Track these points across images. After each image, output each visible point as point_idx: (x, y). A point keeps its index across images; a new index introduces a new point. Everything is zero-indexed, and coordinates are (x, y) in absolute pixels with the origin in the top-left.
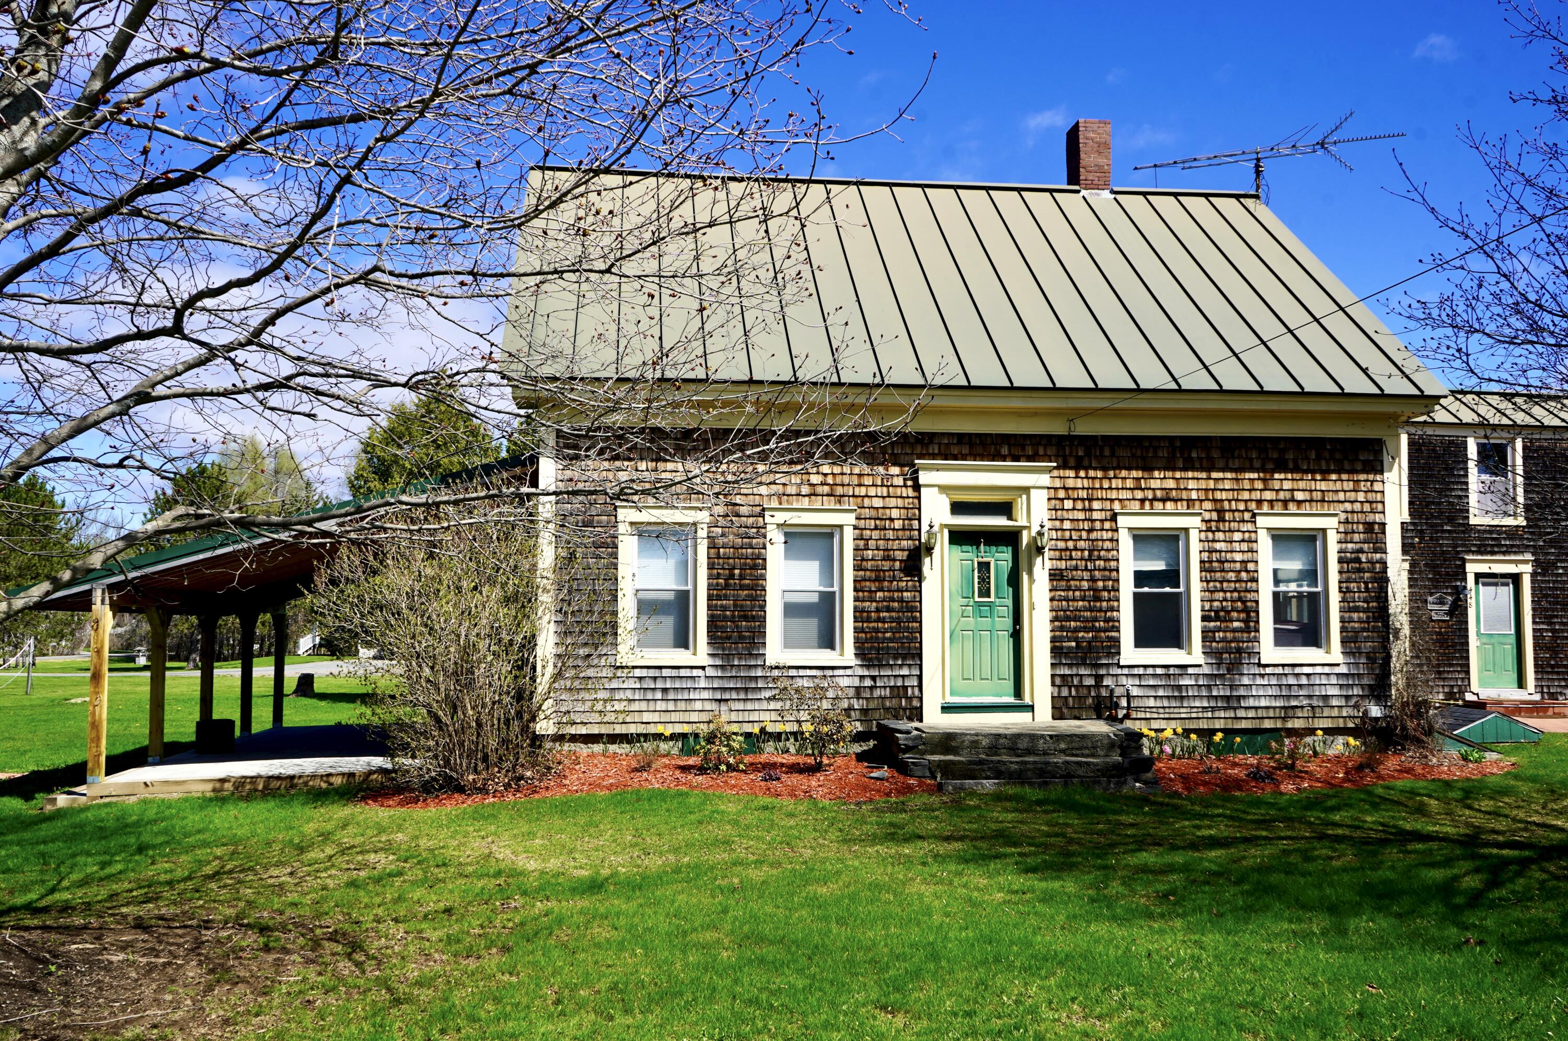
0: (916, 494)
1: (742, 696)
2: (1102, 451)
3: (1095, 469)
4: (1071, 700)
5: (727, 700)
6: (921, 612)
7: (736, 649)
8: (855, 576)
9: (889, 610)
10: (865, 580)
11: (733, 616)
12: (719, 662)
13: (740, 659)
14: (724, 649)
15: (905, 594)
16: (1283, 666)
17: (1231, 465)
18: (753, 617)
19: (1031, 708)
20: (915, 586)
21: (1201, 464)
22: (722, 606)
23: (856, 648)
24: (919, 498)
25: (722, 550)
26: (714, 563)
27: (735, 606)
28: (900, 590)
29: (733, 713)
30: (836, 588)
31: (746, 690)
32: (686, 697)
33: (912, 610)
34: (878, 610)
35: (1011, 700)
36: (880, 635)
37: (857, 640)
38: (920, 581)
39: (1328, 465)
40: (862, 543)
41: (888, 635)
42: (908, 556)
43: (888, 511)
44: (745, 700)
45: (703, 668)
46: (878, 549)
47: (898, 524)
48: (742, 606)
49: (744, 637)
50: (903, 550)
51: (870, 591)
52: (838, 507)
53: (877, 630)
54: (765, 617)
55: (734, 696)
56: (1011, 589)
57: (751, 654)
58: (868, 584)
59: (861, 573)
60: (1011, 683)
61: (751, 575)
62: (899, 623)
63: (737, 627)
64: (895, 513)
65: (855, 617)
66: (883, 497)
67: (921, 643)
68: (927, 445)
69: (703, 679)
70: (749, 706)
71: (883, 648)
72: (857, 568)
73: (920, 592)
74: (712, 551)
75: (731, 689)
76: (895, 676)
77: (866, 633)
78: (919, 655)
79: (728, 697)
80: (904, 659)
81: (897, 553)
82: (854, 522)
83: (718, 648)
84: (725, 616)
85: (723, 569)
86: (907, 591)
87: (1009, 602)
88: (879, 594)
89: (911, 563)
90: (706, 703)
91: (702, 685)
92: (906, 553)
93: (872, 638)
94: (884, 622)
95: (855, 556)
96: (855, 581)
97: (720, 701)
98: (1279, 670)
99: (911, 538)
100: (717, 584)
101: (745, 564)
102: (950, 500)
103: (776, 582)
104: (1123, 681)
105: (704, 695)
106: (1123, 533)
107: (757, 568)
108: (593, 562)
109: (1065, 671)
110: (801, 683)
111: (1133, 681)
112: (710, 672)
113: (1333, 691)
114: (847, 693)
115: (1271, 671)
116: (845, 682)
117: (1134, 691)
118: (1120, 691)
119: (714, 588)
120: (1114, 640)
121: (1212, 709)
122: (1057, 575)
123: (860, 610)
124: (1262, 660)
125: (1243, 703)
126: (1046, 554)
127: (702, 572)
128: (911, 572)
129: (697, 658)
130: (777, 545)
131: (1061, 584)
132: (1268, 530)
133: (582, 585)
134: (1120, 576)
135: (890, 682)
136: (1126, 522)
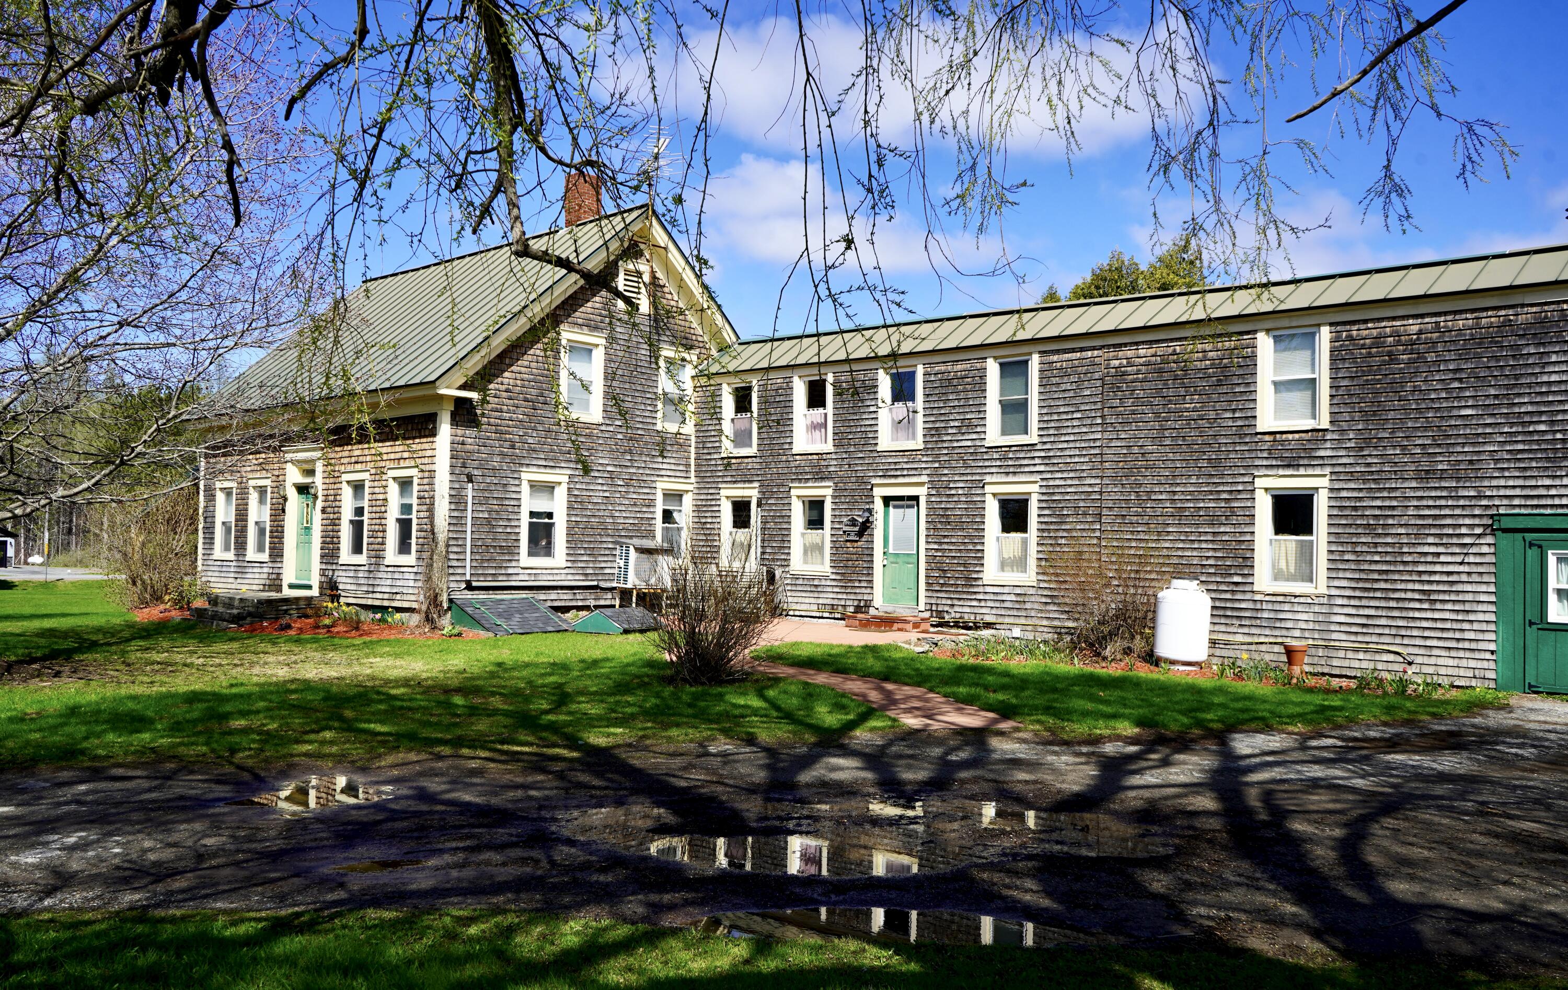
3: (337, 446)
4: (324, 583)
15: (282, 523)
16: (394, 566)
17: (381, 438)
21: (371, 439)
24: (287, 469)
38: (285, 516)
46: (276, 498)
64: (281, 478)
68: (289, 439)
73: (285, 521)
88: (276, 523)
98: (393, 569)
102: (299, 469)
103: (253, 517)
104: (341, 573)
105: (232, 575)
106: (345, 484)
107: (247, 510)
108: (211, 509)
109: (324, 567)
110: (255, 570)
111: (344, 574)
112: (234, 564)
113: (411, 583)
114: (265, 576)
115: (390, 569)
116: (266, 570)
117: (344, 580)
118: (339, 580)
119: (237, 520)
120: (338, 549)
121: (368, 592)
122: (324, 511)
123: (271, 532)
124: (387, 562)
125: (379, 589)
126: (320, 498)
127: (234, 512)
128: (284, 511)
129: (231, 555)
130: (253, 497)
131: (325, 516)
132: (394, 479)
133: (209, 520)
134: (342, 510)
135: (276, 571)
136: (345, 477)
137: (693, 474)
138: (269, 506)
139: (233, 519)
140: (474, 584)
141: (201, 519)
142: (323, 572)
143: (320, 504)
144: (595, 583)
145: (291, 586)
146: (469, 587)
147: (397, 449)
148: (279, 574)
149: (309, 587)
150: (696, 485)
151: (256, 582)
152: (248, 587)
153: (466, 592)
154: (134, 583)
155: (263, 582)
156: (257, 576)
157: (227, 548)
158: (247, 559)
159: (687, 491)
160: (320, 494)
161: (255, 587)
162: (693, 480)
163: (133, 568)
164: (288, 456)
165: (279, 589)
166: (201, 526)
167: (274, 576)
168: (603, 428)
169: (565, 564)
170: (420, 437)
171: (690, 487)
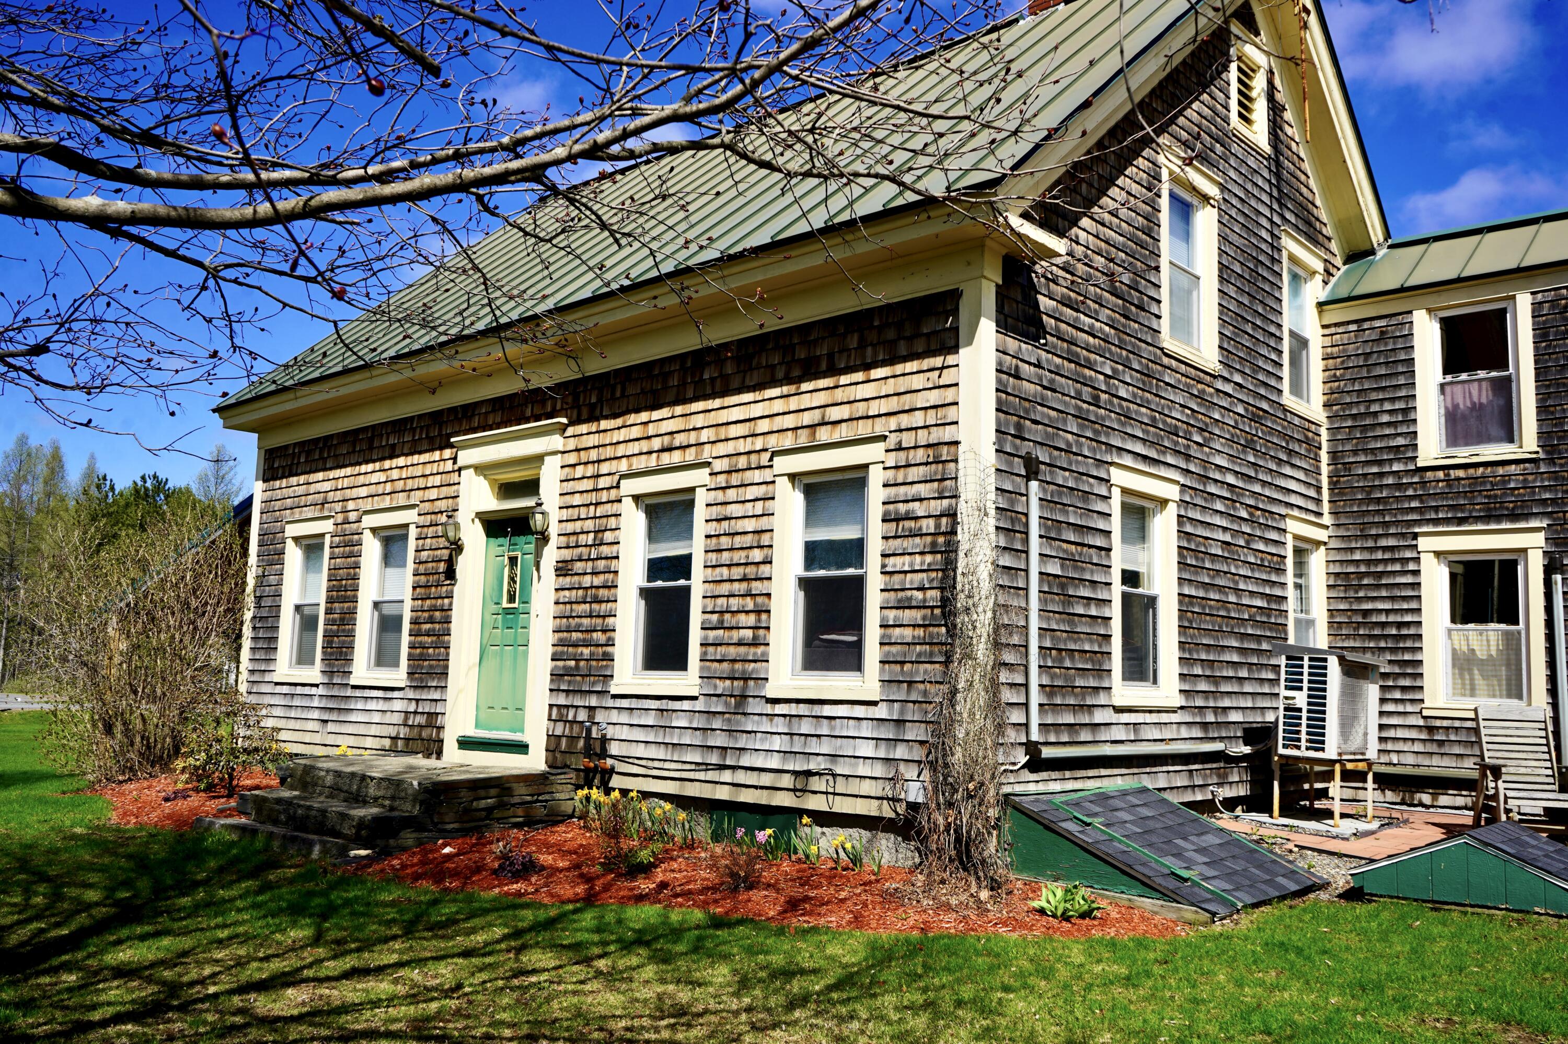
1: (336, 717)
2: (613, 393)
4: (564, 740)
5: (327, 721)
7: (337, 666)
8: (413, 582)
9: (432, 620)
10: (420, 587)
12: (326, 680)
13: (338, 677)
14: (330, 666)
15: (445, 601)
16: (798, 701)
17: (748, 382)
18: (349, 631)
19: (525, 747)
20: (452, 591)
21: (713, 387)
23: (409, 666)
28: (441, 597)
31: (339, 710)
32: (306, 716)
33: (448, 620)
34: (425, 621)
36: (425, 650)
37: (410, 657)
39: (875, 354)
40: (421, 543)
41: (430, 651)
43: (439, 503)
44: (337, 722)
45: (317, 686)
46: (430, 549)
49: (342, 653)
51: (422, 599)
52: (407, 503)
53: (423, 645)
55: (331, 717)
57: (344, 672)
58: (421, 590)
59: (418, 578)
61: (351, 585)
62: (438, 637)
63: (339, 642)
64: (444, 505)
65: (410, 630)
66: (438, 487)
67: (450, 661)
68: (470, 419)
69: (316, 698)
70: (339, 728)
71: (425, 667)
72: (415, 573)
73: (454, 598)
75: (330, 709)
76: (431, 701)
77: (416, 648)
78: (448, 675)
79: (328, 718)
80: (439, 680)
81: (443, 552)
82: (417, 519)
83: (327, 665)
86: (446, 597)
88: (428, 603)
89: (451, 563)
90: (315, 723)
92: (449, 552)
93: (420, 654)
94: (428, 635)
96: (413, 588)
98: (792, 709)
102: (492, 482)
103: (368, 592)
104: (614, 717)
105: (316, 715)
106: (628, 503)
107: (355, 578)
108: (273, 579)
109: (562, 700)
110: (372, 705)
111: (624, 718)
112: (321, 691)
113: (867, 749)
114: (397, 718)
115: (780, 709)
116: (398, 705)
117: (625, 733)
118: (610, 732)
119: (330, 600)
120: (609, 658)
121: (706, 767)
122: (563, 569)
123: (414, 622)
124: (771, 691)
125: (746, 761)
126: (554, 541)
127: (324, 584)
128: (450, 574)
129: (314, 673)
130: (371, 549)
131: (567, 581)
132: (793, 477)
133: (266, 602)
134: (620, 565)
135: (426, 708)
136: (630, 487)
137: (1326, 507)
138: (411, 566)
139: (322, 599)
140: (1047, 752)
141: (250, 600)
142: (558, 714)
143: (551, 555)
144: (1218, 746)
145: (466, 743)
146: (1036, 764)
147: (806, 401)
148: (432, 716)
149: (521, 748)
150: (1331, 532)
151: (374, 730)
152: (352, 741)
153: (1027, 775)
154: (109, 730)
155: (392, 731)
156: (376, 718)
157: (304, 657)
158: (353, 681)
159: (1318, 543)
160: (554, 530)
161: (369, 742)
162: (1327, 520)
163: (108, 697)
164: (465, 457)
165: (434, 748)
166: (248, 615)
167: (421, 720)
168: (1219, 385)
169: (1179, 701)
170: (891, 361)
171: (1322, 535)
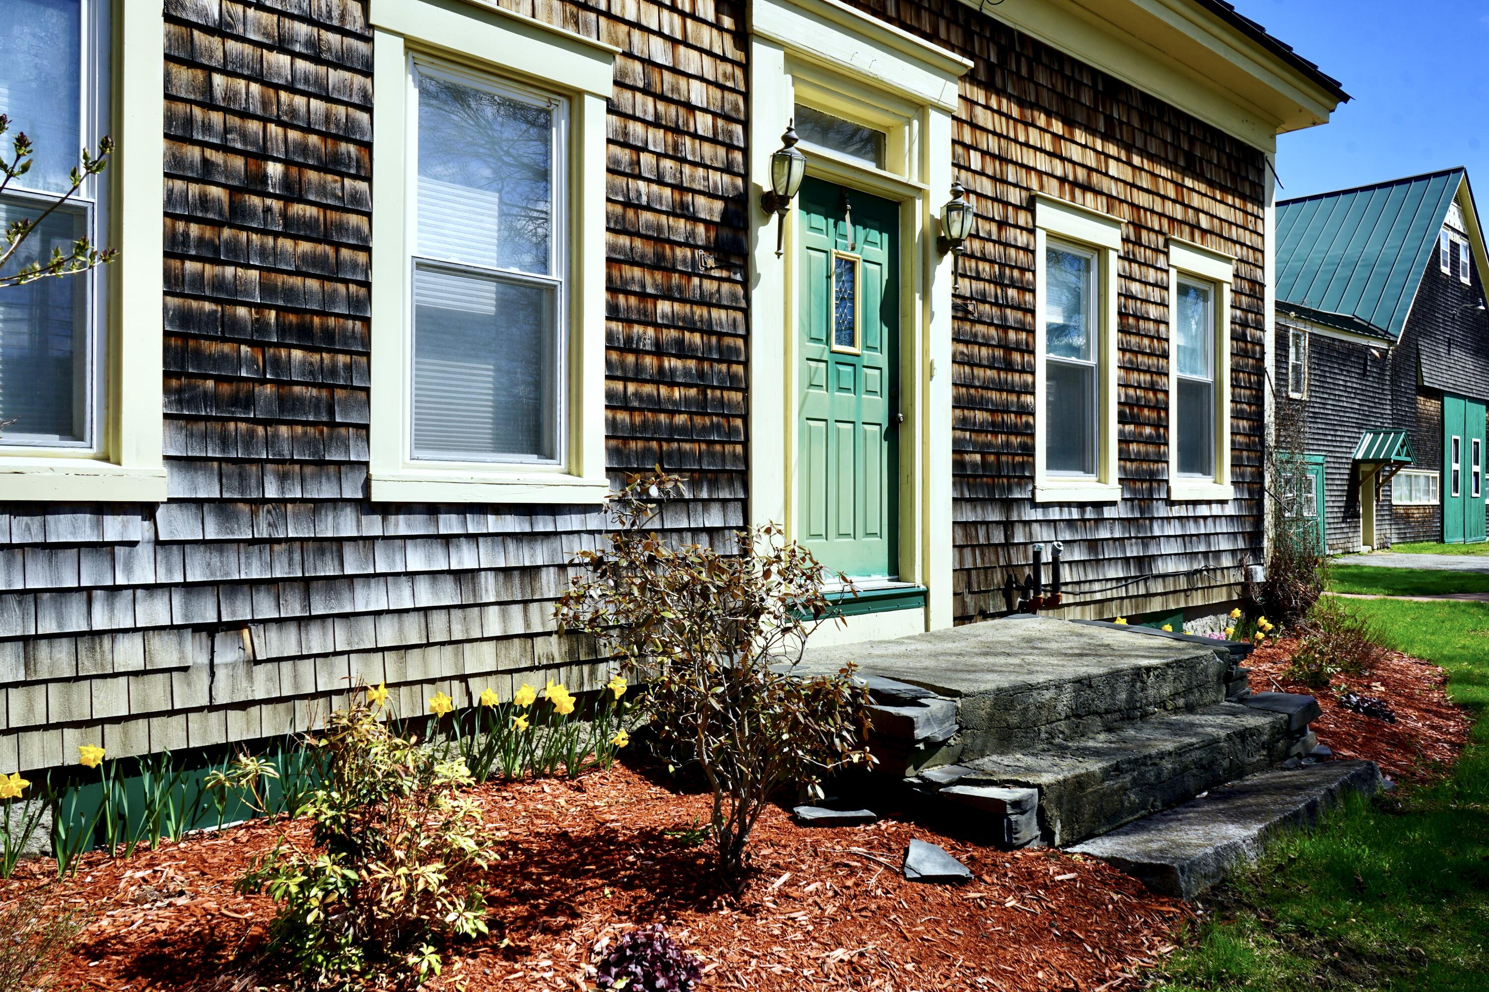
0: (739, 56)
1: (293, 608)
3: (1009, 98)
4: (974, 575)
5: (237, 626)
6: (746, 364)
7: (269, 442)
8: (612, 248)
9: (682, 351)
10: (633, 263)
11: (261, 326)
12: (209, 490)
13: (283, 478)
14: (225, 441)
15: (715, 313)
16: (1187, 503)
18: (329, 335)
19: (921, 599)
20: (734, 296)
22: (219, 284)
23: (612, 453)
24: (746, 67)
25: (218, 80)
26: (189, 121)
27: (267, 289)
28: (705, 302)
29: (260, 672)
30: (556, 275)
31: (306, 585)
32: (76, 623)
33: (728, 356)
34: (659, 351)
35: (880, 582)
36: (662, 417)
37: (614, 431)
38: (746, 285)
40: (625, 155)
41: (680, 419)
42: (725, 214)
43: (683, 82)
44: (303, 622)
45: (147, 510)
46: (660, 182)
47: (703, 123)
48: (290, 293)
49: (298, 403)
50: (711, 195)
51: (642, 295)
52: (570, 32)
53: (656, 405)
54: (366, 340)
55: (266, 609)
56: (885, 330)
57: (321, 463)
58: (637, 272)
59: (624, 241)
60: (881, 545)
61: (322, 189)
62: (703, 389)
63: (276, 363)
64: (698, 93)
65: (609, 364)
66: (674, 42)
67: (746, 444)
69: (145, 552)
70: (317, 641)
71: (670, 454)
72: (615, 227)
73: (747, 312)
74: (183, 74)
75: (254, 584)
76: (695, 531)
77: (631, 410)
78: (744, 478)
79: (243, 613)
80: (714, 484)
81: (701, 200)
82: (609, 91)
83: (205, 437)
84: (234, 323)
85: (224, 148)
86: (720, 306)
87: (882, 359)
88: (664, 307)
89: (726, 233)
90: (157, 642)
91: (144, 574)
92: (719, 205)
93: (645, 425)
94: (672, 384)
95: (610, 188)
96: (610, 261)
97: (210, 630)
98: (1184, 511)
99: (728, 169)
100: (204, 201)
101: (304, 149)
104: (1037, 533)
109: (968, 514)
111: (1048, 534)
113: (1224, 543)
115: (1176, 511)
120: (1026, 452)
121: (1126, 581)
122: (960, 309)
125: (1155, 568)
134: (1036, 324)
136: (1045, 217)
142: (963, 535)
